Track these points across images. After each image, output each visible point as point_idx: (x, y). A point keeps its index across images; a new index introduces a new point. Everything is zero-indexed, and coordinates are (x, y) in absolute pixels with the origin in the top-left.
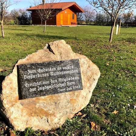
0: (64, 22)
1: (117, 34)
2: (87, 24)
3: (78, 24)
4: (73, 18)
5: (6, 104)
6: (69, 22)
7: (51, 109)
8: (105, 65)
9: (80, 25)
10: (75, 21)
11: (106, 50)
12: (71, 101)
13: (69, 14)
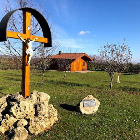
0: (76, 68)
1: (118, 82)
2: (96, 70)
3: (88, 70)
4: (84, 65)
5: (80, 108)
6: (80, 68)
7: (89, 110)
8: (104, 103)
9: (90, 70)
10: (86, 67)
11: (106, 95)
12: (93, 109)
13: (81, 62)
